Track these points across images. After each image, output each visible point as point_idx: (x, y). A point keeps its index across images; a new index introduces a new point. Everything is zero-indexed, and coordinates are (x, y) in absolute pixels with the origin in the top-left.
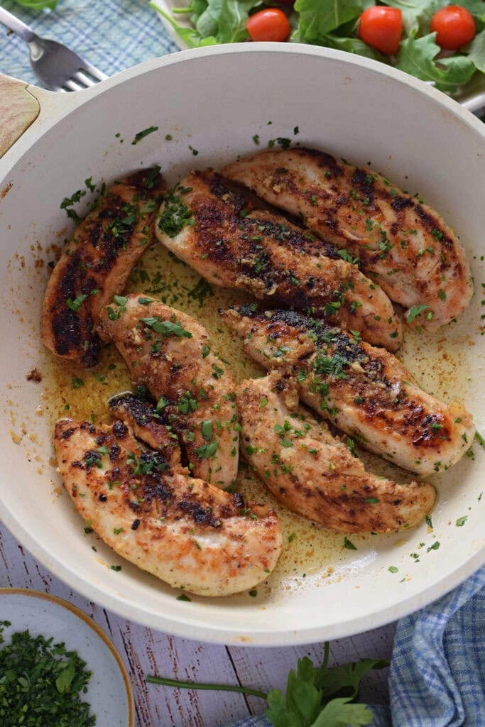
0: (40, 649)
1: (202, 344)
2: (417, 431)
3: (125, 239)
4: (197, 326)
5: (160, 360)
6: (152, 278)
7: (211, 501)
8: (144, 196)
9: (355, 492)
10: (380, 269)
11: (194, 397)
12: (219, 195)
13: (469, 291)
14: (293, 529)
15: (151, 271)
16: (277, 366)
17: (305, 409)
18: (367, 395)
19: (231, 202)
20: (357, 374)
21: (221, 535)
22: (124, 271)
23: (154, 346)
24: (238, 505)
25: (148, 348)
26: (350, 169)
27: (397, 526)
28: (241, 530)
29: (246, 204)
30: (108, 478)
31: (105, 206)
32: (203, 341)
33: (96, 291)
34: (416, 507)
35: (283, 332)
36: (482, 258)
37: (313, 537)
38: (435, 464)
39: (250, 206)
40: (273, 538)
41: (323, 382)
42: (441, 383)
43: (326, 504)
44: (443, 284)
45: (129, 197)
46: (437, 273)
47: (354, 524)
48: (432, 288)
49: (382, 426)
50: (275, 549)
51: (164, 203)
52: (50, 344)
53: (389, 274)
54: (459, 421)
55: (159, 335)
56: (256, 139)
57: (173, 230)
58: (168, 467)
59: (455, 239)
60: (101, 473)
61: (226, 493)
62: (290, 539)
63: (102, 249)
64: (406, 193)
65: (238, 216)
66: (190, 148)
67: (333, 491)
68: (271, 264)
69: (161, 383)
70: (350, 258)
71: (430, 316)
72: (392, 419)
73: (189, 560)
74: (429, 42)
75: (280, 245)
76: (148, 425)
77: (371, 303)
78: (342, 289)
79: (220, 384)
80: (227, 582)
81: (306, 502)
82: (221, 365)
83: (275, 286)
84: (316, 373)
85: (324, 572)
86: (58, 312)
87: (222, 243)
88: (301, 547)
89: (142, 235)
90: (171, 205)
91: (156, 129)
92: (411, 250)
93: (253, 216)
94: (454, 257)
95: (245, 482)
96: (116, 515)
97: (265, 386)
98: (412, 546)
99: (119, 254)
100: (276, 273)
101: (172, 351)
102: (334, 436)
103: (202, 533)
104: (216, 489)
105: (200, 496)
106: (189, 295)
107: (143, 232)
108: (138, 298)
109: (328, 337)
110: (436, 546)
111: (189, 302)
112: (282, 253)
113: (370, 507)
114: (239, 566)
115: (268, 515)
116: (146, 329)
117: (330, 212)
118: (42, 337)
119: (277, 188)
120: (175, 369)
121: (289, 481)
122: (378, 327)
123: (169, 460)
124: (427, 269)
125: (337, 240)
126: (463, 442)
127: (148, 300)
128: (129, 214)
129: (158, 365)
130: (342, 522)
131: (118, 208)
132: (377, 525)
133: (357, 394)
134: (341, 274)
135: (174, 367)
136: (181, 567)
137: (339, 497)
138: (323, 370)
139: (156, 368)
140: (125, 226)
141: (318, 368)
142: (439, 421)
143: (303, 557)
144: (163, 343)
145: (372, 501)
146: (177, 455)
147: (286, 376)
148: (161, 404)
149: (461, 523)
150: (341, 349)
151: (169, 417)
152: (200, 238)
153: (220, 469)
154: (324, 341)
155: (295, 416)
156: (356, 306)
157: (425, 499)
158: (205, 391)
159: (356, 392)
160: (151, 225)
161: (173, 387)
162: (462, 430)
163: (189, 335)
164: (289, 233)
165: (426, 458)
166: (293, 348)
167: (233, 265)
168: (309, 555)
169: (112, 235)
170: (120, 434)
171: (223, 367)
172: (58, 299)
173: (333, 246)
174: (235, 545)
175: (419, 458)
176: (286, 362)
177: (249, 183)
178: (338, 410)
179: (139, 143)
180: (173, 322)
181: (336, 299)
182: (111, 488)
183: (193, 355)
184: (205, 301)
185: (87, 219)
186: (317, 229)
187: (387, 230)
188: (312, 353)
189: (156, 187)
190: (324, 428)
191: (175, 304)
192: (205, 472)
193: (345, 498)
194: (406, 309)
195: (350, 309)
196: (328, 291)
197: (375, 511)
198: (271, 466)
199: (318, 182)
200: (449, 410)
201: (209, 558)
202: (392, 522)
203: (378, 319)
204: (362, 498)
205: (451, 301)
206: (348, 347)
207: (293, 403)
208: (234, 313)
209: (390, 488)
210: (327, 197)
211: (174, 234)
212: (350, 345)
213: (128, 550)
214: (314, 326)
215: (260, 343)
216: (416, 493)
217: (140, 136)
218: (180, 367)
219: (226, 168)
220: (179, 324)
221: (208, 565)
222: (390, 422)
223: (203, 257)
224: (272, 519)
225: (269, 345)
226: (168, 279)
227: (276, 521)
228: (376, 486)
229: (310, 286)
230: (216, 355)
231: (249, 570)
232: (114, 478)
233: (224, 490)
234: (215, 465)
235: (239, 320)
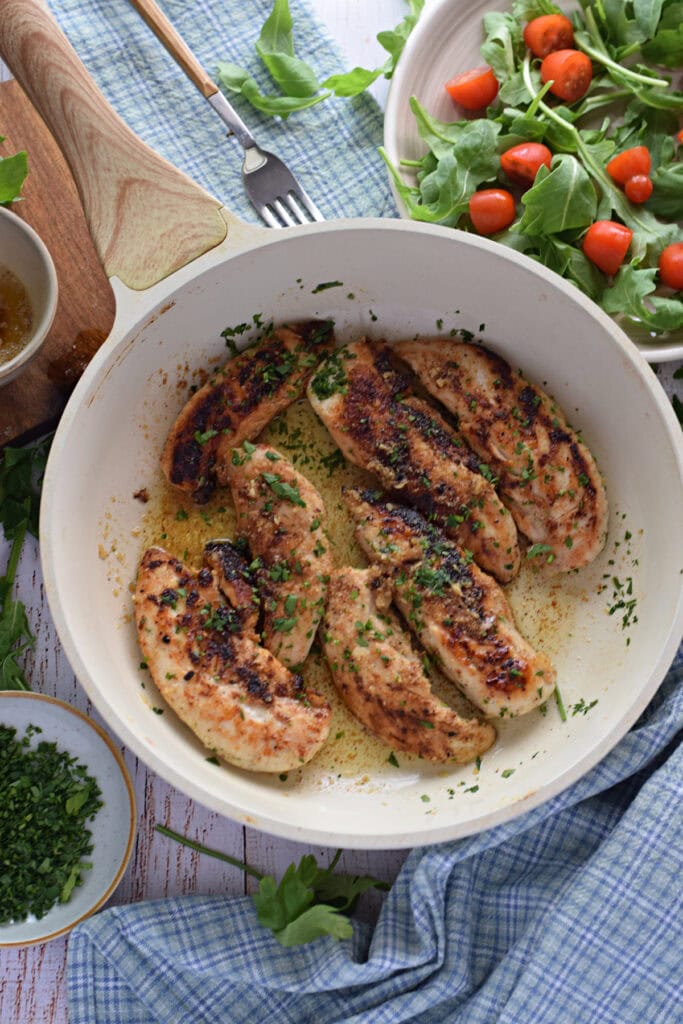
0: (62, 764)
1: (313, 517)
2: (494, 671)
3: (274, 387)
4: (314, 497)
5: (268, 520)
6: (290, 432)
7: (271, 676)
8: (308, 349)
9: (413, 711)
10: (517, 495)
11: (288, 568)
12: (381, 371)
13: (598, 546)
14: (343, 727)
15: (293, 424)
16: (380, 562)
17: (394, 613)
18: (457, 620)
19: (391, 382)
20: (454, 596)
21: (268, 711)
22: (263, 419)
23: (267, 504)
24: (295, 687)
25: (260, 504)
26: (522, 384)
27: (445, 757)
28: (289, 713)
29: (406, 388)
30: (177, 622)
31: (266, 346)
32: (315, 514)
33: (228, 431)
34: (470, 744)
35: (398, 530)
36: (624, 516)
37: (361, 741)
38: (502, 709)
39: (409, 390)
40: (318, 731)
41: (418, 593)
42: (541, 629)
43: (382, 714)
44: (573, 532)
45: (292, 345)
46: (571, 518)
47: (403, 741)
48: (561, 532)
49: (462, 655)
50: (317, 742)
51: (325, 362)
52: (166, 468)
53: (524, 504)
54: (540, 674)
55: (277, 495)
56: (439, 323)
57: (324, 393)
58: (239, 629)
59: (600, 490)
60: (173, 614)
61: (289, 673)
62: (338, 736)
63: (247, 390)
64: (569, 426)
65: (393, 399)
66: (371, 312)
67: (392, 703)
68: (408, 458)
69: (261, 543)
70: (490, 476)
71: (550, 559)
72: (473, 653)
73: (229, 726)
74: (647, 277)
75: (424, 441)
76: (235, 582)
77: (496, 527)
78: (470, 505)
79: (318, 563)
80: (259, 759)
81: (364, 705)
82: (326, 544)
83: (405, 481)
84: (415, 582)
85: (359, 779)
86: (183, 441)
87: (367, 422)
88: (345, 747)
89: (292, 388)
90: (331, 365)
91: (341, 284)
92: (552, 487)
93: (406, 402)
94: (593, 508)
95: (313, 666)
96: (174, 660)
97: (361, 578)
98: (452, 782)
99: (263, 400)
100: (410, 469)
101: (283, 515)
102: (413, 649)
103: (251, 704)
104: (280, 665)
105: (261, 668)
106: (322, 461)
107: (295, 385)
108: (267, 450)
110: (474, 789)
111: (319, 468)
112: (423, 449)
113: (424, 730)
114: (276, 748)
115: (321, 706)
116: (264, 485)
117: (485, 423)
118: (161, 460)
119: (440, 382)
120: (279, 534)
121: (353, 680)
122: (495, 554)
123: (244, 621)
124: (562, 511)
125: (483, 453)
126: (537, 695)
127: (275, 456)
128: (286, 362)
129: (264, 524)
130: (391, 736)
131: (277, 353)
132: (424, 750)
133: (448, 616)
134: (474, 489)
135: (279, 531)
136: (219, 730)
137: (397, 711)
138: (423, 581)
139: (262, 526)
140: (278, 374)
142: (519, 669)
143: (344, 757)
144: (276, 504)
145: (426, 725)
146: (253, 620)
147: (386, 576)
148: (255, 564)
149: (507, 774)
150: (448, 566)
151: (259, 580)
152: (346, 410)
153: (291, 646)
154: (434, 552)
155: (381, 617)
156: (479, 526)
157: (481, 740)
158: (300, 566)
159: (448, 613)
160: (306, 380)
161: (272, 550)
162: (540, 683)
163: (303, 505)
164: (437, 431)
165: (495, 699)
166: (401, 549)
167: (370, 447)
168: (351, 757)
169: (262, 379)
170: (205, 581)
171: (327, 547)
172: (187, 427)
173: (478, 457)
174: (279, 725)
175: (488, 698)
176: (389, 561)
177: (416, 367)
178: (424, 625)
179: (319, 294)
180: (292, 487)
181: (461, 513)
182: (177, 632)
183: (301, 525)
184: (335, 473)
185: (244, 354)
186: (467, 435)
187: (535, 459)
188: (418, 560)
189: (323, 343)
190: (406, 637)
191: (306, 467)
192: (275, 644)
193: (401, 714)
194: (530, 543)
195: (473, 527)
196: (455, 502)
197: (427, 736)
198: (340, 660)
199: (485, 387)
200: (534, 660)
201: (249, 730)
202: (441, 752)
203: (497, 545)
204: (422, 718)
205: (577, 550)
206: (455, 566)
207: (383, 605)
208: (356, 495)
209: (449, 719)
210: (487, 406)
211: (324, 397)
213: (174, 697)
214: (430, 533)
215: (372, 533)
216: (475, 731)
217: (322, 287)
218: (285, 533)
219: (401, 343)
220: (298, 490)
221: (246, 737)
222: (471, 654)
223: (344, 430)
224: (325, 712)
225: (380, 538)
226: (306, 437)
227: (327, 715)
228: (436, 712)
229: (440, 491)
230: (324, 531)
231: (284, 754)
232: (184, 623)
233: (289, 669)
234: (286, 642)
235: (359, 504)
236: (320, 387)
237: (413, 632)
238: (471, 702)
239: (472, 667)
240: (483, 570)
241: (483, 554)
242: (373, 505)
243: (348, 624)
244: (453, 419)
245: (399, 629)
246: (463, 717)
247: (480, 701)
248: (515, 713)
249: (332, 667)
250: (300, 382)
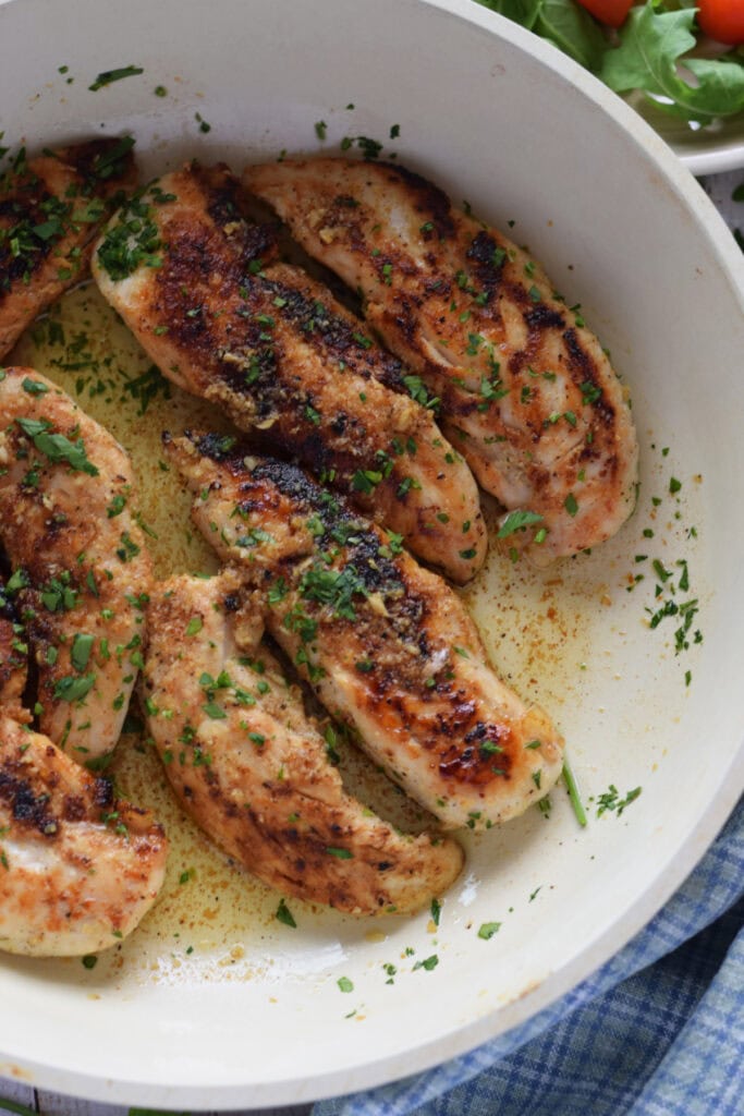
1: (112, 492)
2: (453, 748)
3: (31, 264)
4: (113, 455)
5: (33, 502)
6: (69, 340)
7: (53, 783)
8: (89, 191)
9: (313, 830)
10: (474, 427)
11: (74, 584)
12: (220, 220)
13: (623, 509)
14: (192, 862)
15: (72, 327)
16: (239, 563)
18: (380, 659)
19: (239, 240)
20: (374, 617)
21: (51, 851)
22: (16, 321)
23: (29, 473)
24: (99, 801)
25: (18, 474)
26: (471, 227)
27: (375, 906)
28: (90, 850)
29: (267, 248)
31: (13, 192)
32: (116, 487)
34: (417, 881)
35: (268, 504)
36: (665, 452)
37: (225, 885)
38: (470, 815)
39: (274, 253)
40: (144, 878)
41: (310, 617)
42: (531, 661)
43: (258, 838)
44: (578, 486)
45: (60, 185)
46: (572, 462)
47: (300, 883)
48: (557, 488)
49: (393, 724)
50: (143, 898)
51: (120, 211)
53: (488, 441)
54: (535, 746)
55: (42, 456)
56: (320, 129)
57: (121, 268)
59: (622, 408)
61: (85, 774)
62: (184, 879)
64: (559, 298)
65: (245, 269)
66: (198, 117)
67: (274, 818)
68: (278, 373)
69: (25, 544)
70: (424, 395)
71: (540, 536)
72: (414, 716)
74: (679, 25)
75: (305, 341)
77: (441, 487)
78: (392, 451)
79: (127, 573)
80: (41, 937)
81: (224, 823)
82: (138, 538)
83: (274, 416)
84: (302, 596)
85: (227, 955)
87: (199, 315)
88: (198, 897)
89: (64, 262)
90: (130, 217)
91: (140, 71)
92: (536, 408)
93: (271, 274)
94: (611, 442)
95: (131, 754)
97: (206, 595)
98: (389, 949)
99: (14, 288)
100: (282, 392)
101: (58, 491)
102: (307, 714)
103: (20, 839)
104: (69, 761)
105: (35, 770)
106: (127, 387)
107: (69, 257)
108: (25, 376)
109: (343, 532)
110: (430, 963)
111: (123, 400)
112: (302, 356)
113: (334, 862)
114: (68, 915)
115: (148, 832)
116: (22, 440)
117: (409, 303)
119: (326, 234)
120: (55, 525)
121: (202, 779)
122: (441, 535)
124: (556, 450)
125: (409, 356)
126: (532, 785)
127: (40, 387)
128: (51, 217)
129: (26, 510)
130: (277, 875)
131: (34, 202)
132: (339, 896)
133: (365, 654)
134: (397, 421)
135: (54, 521)
137: (284, 832)
138: (316, 594)
139: (23, 514)
140: (36, 240)
141: (307, 588)
142: (497, 740)
143: (197, 916)
144: (45, 473)
145: (339, 853)
146: (17, 683)
147: (251, 586)
148: (15, 582)
149: (487, 933)
150: (360, 562)
151: (23, 610)
152: (162, 296)
153: (88, 726)
154: (333, 539)
155: (247, 661)
156: (410, 486)
158: (95, 580)
159: (364, 648)
160: (87, 246)
161: (44, 556)
162: (536, 763)
163: (93, 472)
164: (326, 323)
165: (458, 799)
166: (275, 538)
167: (209, 360)
168: (210, 915)
169: (9, 251)
171: (141, 543)
173: (401, 364)
174: (71, 874)
175: (444, 797)
176: (255, 560)
177: (282, 210)
178: (324, 672)
179: (103, 90)
180: (72, 439)
181: (376, 466)
183: (92, 508)
184: (152, 406)
186: (380, 326)
187: (502, 361)
188: (304, 556)
189: (116, 177)
191: (100, 400)
192: (59, 726)
193: (292, 836)
194: (503, 510)
195: (399, 490)
196: (366, 448)
197: (341, 872)
198: (176, 745)
199: (406, 239)
200: (523, 722)
201: (19, 887)
202: (368, 898)
203: (445, 519)
204: (330, 841)
205: (586, 518)
206: (372, 562)
207: (248, 640)
208: (189, 446)
209: (378, 839)
210: (412, 272)
211: (120, 276)
212: (377, 558)
214: (325, 505)
215: (220, 512)
217: (106, 78)
218: (64, 524)
219: (255, 168)
220: (82, 445)
221: (14, 900)
222: (409, 720)
223: (159, 331)
224: (153, 841)
225: (235, 521)
226: (98, 348)
227: (159, 846)
228: (354, 829)
229: (337, 430)
230: (134, 516)
231: (86, 925)
233: (86, 766)
234: (79, 718)
235: (195, 461)
236: (113, 258)
237: (305, 685)
238: (416, 802)
239: (413, 743)
240: (423, 563)
241: (421, 538)
242: (219, 461)
243: (189, 679)
244: (352, 298)
245: (281, 680)
246: (403, 832)
247: (431, 802)
248: (493, 822)
249: (164, 758)
250: (77, 252)
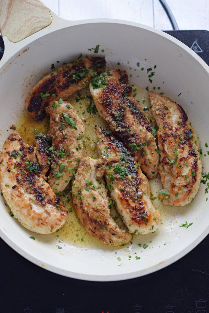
1: (79, 134)
2: (136, 214)
3: (76, 81)
4: (82, 127)
5: (61, 132)
7: (47, 194)
8: (94, 68)
9: (100, 221)
10: (166, 168)
11: (64, 152)
12: (121, 83)
18: (126, 190)
19: (123, 88)
21: (42, 208)
23: (62, 126)
24: (56, 201)
25: (59, 125)
27: (109, 243)
28: (51, 211)
29: (129, 92)
30: (15, 164)
32: (81, 134)
33: (54, 95)
34: (120, 240)
35: (113, 148)
38: (135, 230)
40: (61, 221)
43: (88, 220)
45: (88, 65)
47: (94, 233)
49: (125, 204)
50: (59, 225)
53: (167, 173)
54: (155, 219)
55: (66, 122)
58: (39, 173)
60: (14, 161)
61: (55, 195)
63: (65, 80)
65: (123, 95)
67: (92, 216)
68: (123, 119)
69: (56, 141)
71: (167, 197)
72: (130, 204)
73: (25, 211)
75: (132, 114)
76: (42, 153)
77: (152, 156)
78: (143, 144)
79: (77, 153)
80: (34, 227)
81: (81, 214)
82: (82, 146)
84: (114, 171)
86: (36, 95)
87: (110, 102)
89: (84, 83)
90: (101, 76)
93: (128, 98)
96: (10, 179)
97: (93, 163)
99: (71, 86)
100: (123, 124)
101: (67, 131)
102: (107, 196)
103: (36, 204)
104: (52, 191)
105: (44, 190)
107: (85, 82)
109: (127, 159)
113: (103, 230)
114: (42, 224)
115: (65, 211)
116: (62, 118)
120: (64, 138)
121: (79, 203)
122: (149, 166)
123: (41, 171)
126: (151, 228)
127: (70, 107)
128: (84, 72)
129: (59, 133)
130: (90, 229)
131: (81, 68)
132: (102, 238)
133: (123, 187)
134: (147, 138)
135: (64, 137)
136: (21, 212)
137: (94, 220)
138: (117, 171)
139: (58, 134)
140: (79, 76)
141: (115, 169)
142: (147, 215)
144: (65, 126)
145: (104, 228)
146: (45, 171)
147: (103, 164)
148: (51, 148)
150: (129, 167)
151: (52, 155)
152: (103, 95)
153: (58, 184)
154: (125, 160)
155: (98, 180)
156: (145, 153)
157: (125, 239)
158: (70, 153)
159: (124, 186)
160: (90, 81)
161: (60, 144)
162: (154, 223)
163: (76, 129)
164: (137, 112)
165: (134, 226)
166: (112, 156)
167: (109, 112)
169: (72, 77)
170: (31, 151)
171: (82, 148)
172: (38, 90)
173: (151, 126)
174: (45, 215)
175: (131, 224)
176: (106, 159)
178: (113, 189)
180: (74, 120)
181: (139, 146)
182: (14, 168)
183: (74, 137)
185: (67, 65)
187: (179, 157)
188: (117, 162)
189: (100, 67)
190: (106, 191)
192: (52, 183)
193: (95, 221)
195: (142, 153)
196: (138, 141)
197: (104, 233)
198: (76, 194)
200: (154, 213)
201: (33, 214)
202: (108, 241)
203: (150, 163)
204: (104, 225)
206: (131, 168)
207: (99, 176)
208: (100, 130)
209: (114, 228)
212: (133, 167)
213: (6, 194)
214: (125, 152)
215: (102, 147)
216: (123, 235)
218: (66, 139)
220: (76, 122)
221: (31, 217)
222: (128, 205)
223: (100, 102)
224: (65, 214)
225: (104, 150)
227: (66, 215)
228: (109, 224)
230: (82, 141)
231: (45, 227)
232: (18, 165)
233: (55, 193)
234: (57, 182)
235: (100, 134)
236: (95, 84)
237: (108, 190)
239: (128, 210)
240: (143, 172)
241: (144, 165)
242: (106, 136)
243: (83, 180)
245: (104, 187)
246: (120, 228)
247: (128, 225)
248: (140, 233)
249: (73, 196)
250: (87, 81)
